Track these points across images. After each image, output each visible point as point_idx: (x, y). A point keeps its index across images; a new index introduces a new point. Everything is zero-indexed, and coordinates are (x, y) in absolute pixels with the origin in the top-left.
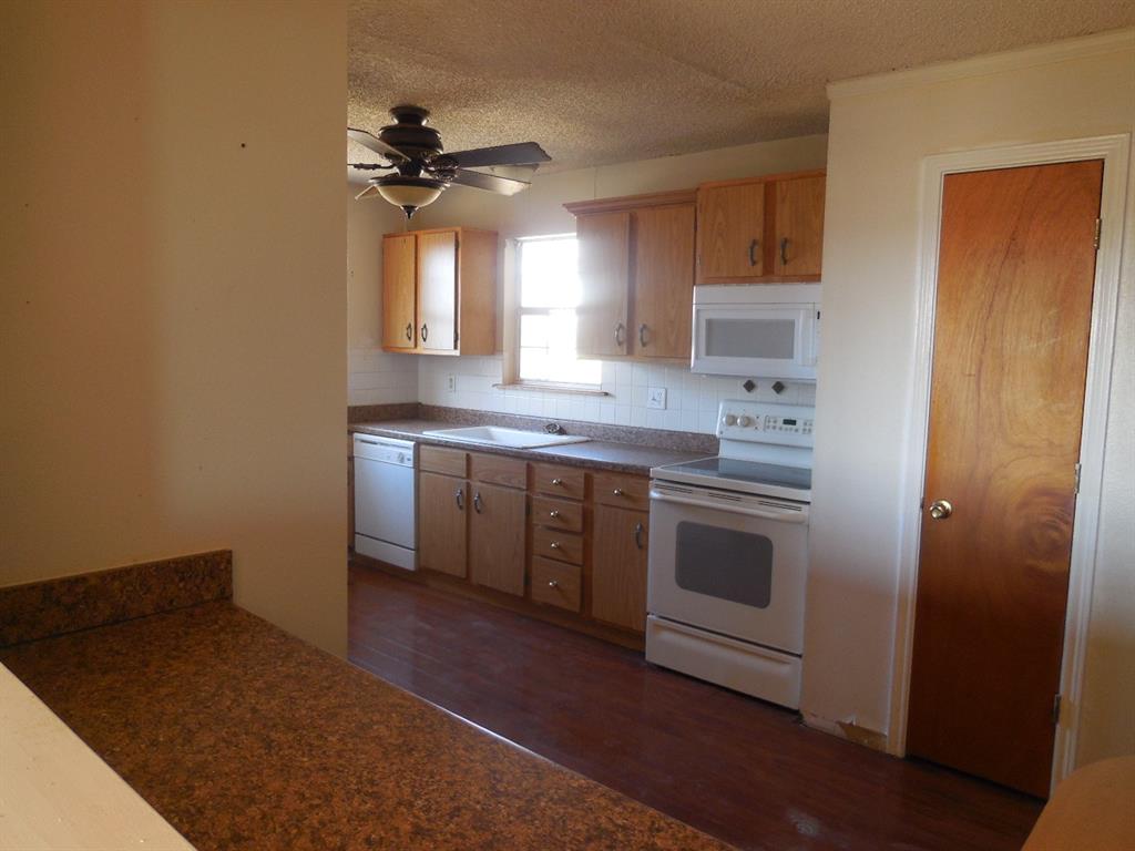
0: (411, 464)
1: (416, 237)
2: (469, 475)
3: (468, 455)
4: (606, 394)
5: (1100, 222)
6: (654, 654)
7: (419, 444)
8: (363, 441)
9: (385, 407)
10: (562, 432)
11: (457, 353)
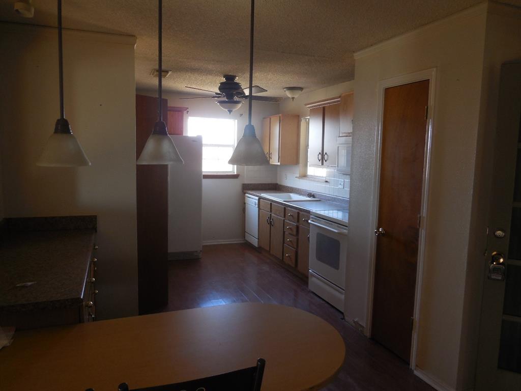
0: (257, 206)
1: (270, 119)
2: (271, 211)
3: (271, 203)
4: (326, 182)
5: (427, 108)
6: (311, 287)
7: (260, 198)
8: (248, 197)
9: (262, 185)
10: (313, 196)
11: (279, 164)
